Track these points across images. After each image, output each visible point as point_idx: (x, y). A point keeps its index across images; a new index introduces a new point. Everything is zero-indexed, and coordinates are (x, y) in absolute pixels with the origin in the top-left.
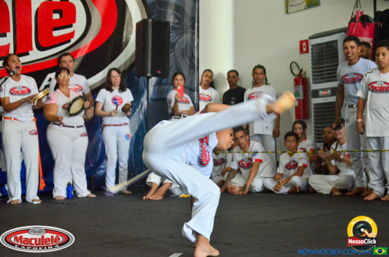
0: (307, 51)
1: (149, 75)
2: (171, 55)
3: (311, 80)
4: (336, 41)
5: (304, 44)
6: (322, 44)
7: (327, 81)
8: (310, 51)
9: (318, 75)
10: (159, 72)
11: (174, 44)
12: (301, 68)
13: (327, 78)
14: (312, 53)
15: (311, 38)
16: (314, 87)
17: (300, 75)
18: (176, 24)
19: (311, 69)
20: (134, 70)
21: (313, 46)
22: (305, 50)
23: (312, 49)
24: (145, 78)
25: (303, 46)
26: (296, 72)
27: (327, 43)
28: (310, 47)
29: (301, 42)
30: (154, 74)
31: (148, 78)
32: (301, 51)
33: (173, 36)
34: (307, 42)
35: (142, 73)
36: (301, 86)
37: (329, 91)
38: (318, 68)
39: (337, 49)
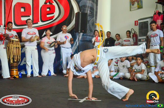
0: (137, 25)
1: (80, 32)
2: (88, 25)
3: (138, 35)
4: (148, 21)
5: (136, 22)
6: (143, 22)
7: (144, 36)
8: (138, 25)
9: (141, 34)
10: (83, 31)
11: (89, 21)
12: (135, 31)
13: (144, 35)
14: (139, 25)
15: (139, 20)
16: (139, 38)
17: (134, 33)
18: (90, 14)
19: (138, 32)
20: (74, 30)
21: (139, 23)
22: (136, 24)
23: (139, 24)
24: (78, 33)
25: (136, 23)
26: (133, 32)
27: (144, 22)
28: (138, 23)
29: (135, 21)
30: (81, 32)
31: (79, 33)
32: (135, 25)
33: (89, 18)
34: (137, 21)
35: (77, 31)
36: (135, 38)
37: (145, 40)
38: (141, 31)
39: (148, 24)
